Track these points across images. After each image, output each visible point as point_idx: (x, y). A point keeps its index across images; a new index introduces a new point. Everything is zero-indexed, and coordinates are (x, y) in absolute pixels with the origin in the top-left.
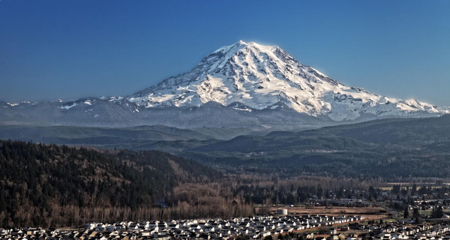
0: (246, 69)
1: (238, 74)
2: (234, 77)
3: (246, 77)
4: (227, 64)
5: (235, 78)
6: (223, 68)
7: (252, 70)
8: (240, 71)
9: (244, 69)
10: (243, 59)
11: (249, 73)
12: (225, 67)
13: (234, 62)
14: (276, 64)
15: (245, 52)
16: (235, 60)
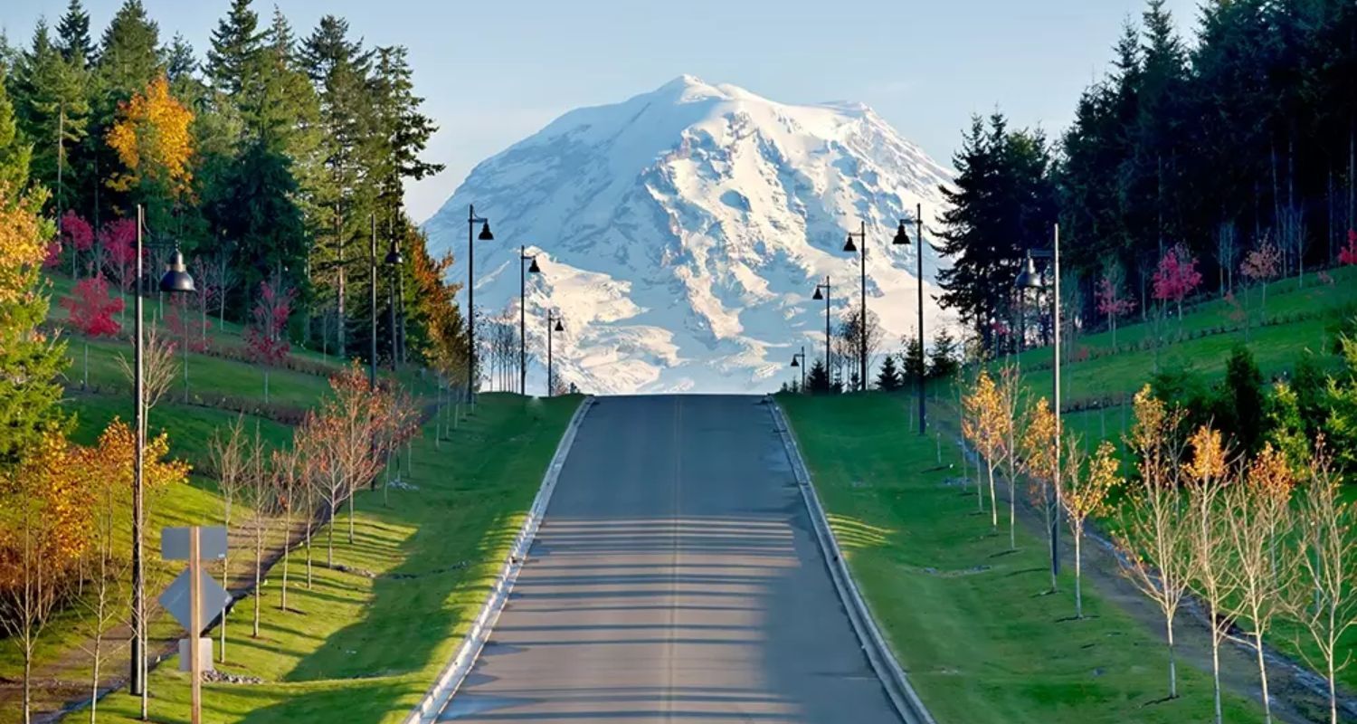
0: (743, 230)
1: (701, 256)
2: (683, 271)
3: (745, 276)
4: (630, 204)
5: (691, 282)
6: (611, 224)
7: (771, 237)
8: (712, 242)
9: (731, 232)
10: (719, 175)
11: (760, 248)
12: (618, 217)
13: (670, 189)
14: (897, 200)
15: (722, 139)
16: (678, 183)
